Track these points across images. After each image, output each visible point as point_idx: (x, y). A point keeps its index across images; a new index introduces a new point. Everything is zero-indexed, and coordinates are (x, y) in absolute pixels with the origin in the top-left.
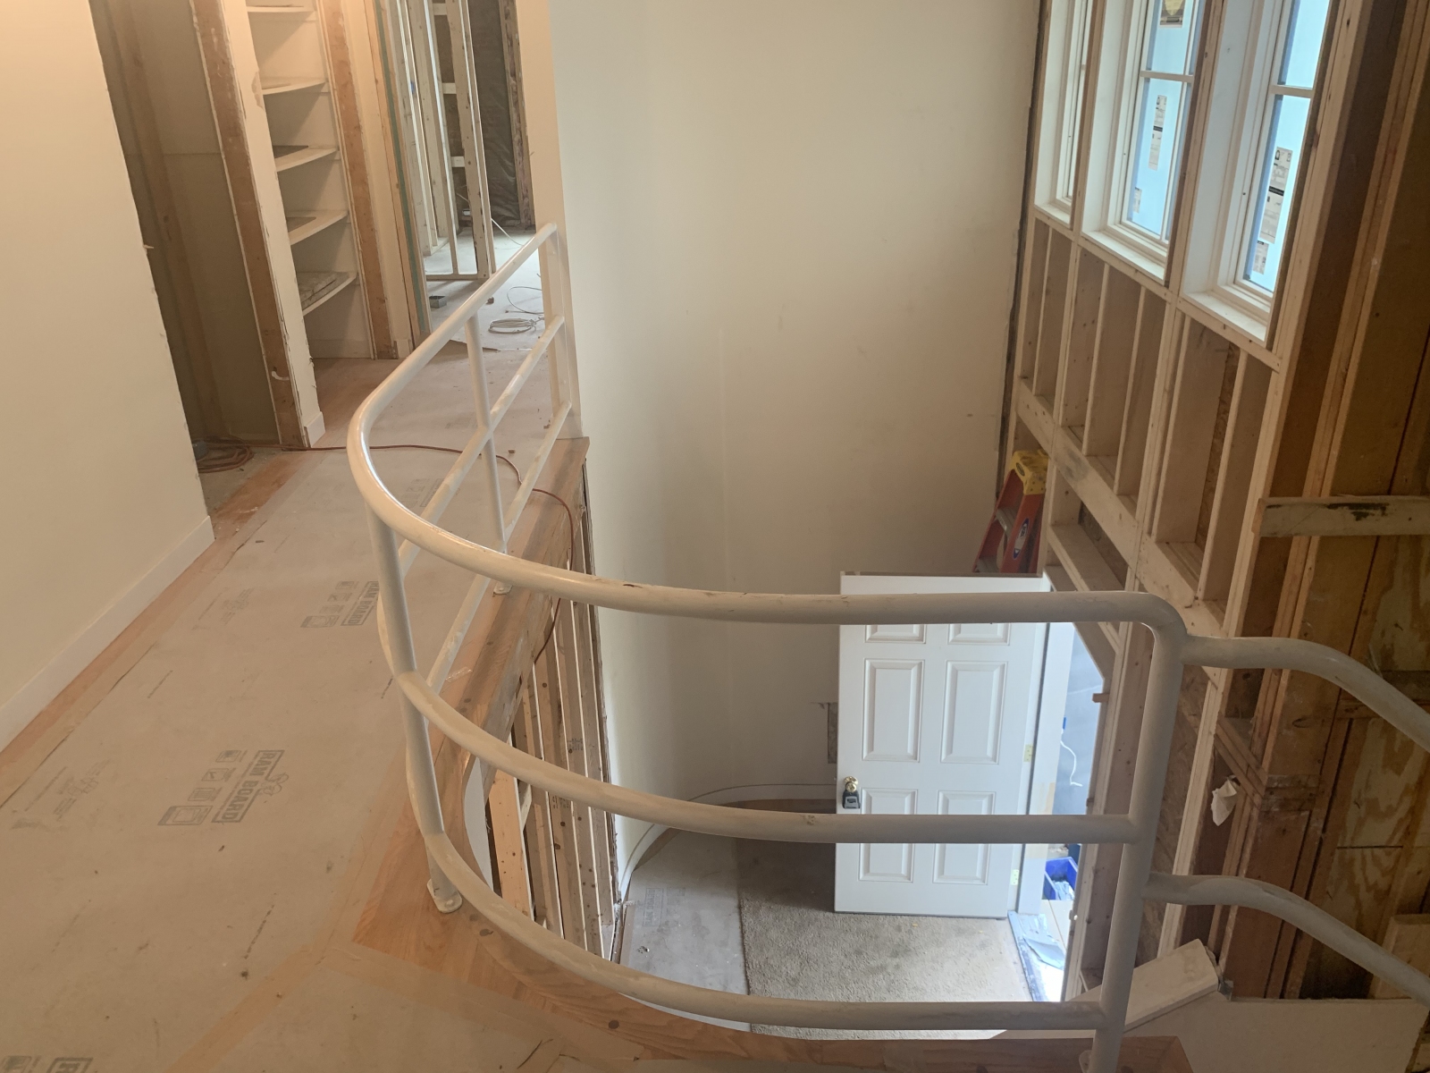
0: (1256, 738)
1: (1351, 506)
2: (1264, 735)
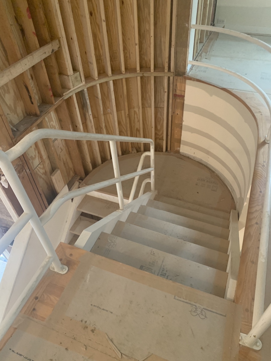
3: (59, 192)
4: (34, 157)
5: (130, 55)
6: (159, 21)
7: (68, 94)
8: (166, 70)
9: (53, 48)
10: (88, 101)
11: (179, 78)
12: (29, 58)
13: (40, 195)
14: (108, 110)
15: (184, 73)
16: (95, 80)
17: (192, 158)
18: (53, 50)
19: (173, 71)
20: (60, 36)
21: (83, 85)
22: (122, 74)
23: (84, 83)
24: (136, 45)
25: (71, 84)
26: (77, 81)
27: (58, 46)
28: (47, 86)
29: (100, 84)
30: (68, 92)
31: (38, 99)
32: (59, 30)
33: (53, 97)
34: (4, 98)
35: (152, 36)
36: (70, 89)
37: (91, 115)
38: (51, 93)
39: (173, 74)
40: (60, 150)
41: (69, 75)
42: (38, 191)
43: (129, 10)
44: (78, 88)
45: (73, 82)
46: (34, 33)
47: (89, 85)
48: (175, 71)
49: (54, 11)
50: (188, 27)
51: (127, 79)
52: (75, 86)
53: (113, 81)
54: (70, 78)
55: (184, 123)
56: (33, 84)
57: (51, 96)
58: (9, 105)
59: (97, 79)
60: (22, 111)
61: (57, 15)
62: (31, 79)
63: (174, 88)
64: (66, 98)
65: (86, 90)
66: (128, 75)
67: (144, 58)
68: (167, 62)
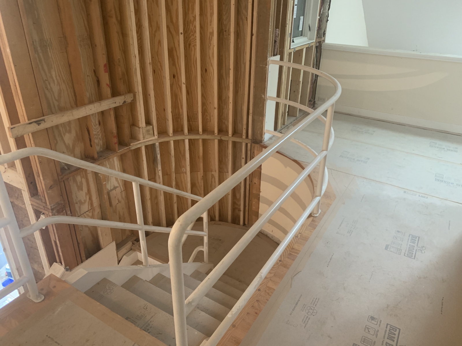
0: (42, 198)
1: (35, 122)
2: (44, 196)
3: (103, 248)
4: (83, 201)
5: (210, 118)
6: (240, 91)
7: (136, 145)
8: (244, 137)
9: (126, 100)
10: (159, 156)
11: (256, 145)
12: (96, 105)
13: (78, 244)
14: (183, 169)
15: (261, 141)
16: (169, 136)
17: (270, 237)
18: (125, 102)
19: (251, 138)
20: (136, 91)
21: (155, 139)
22: (199, 134)
23: (156, 137)
24: (215, 108)
25: (141, 136)
26: (149, 134)
27: (132, 99)
28: (113, 133)
29: (174, 141)
30: (136, 143)
31: (102, 144)
32: (136, 86)
33: (117, 145)
34: (64, 137)
35: (230, 103)
36: (139, 140)
37: (160, 170)
38: (115, 140)
39: (251, 141)
40: (117, 202)
41: (140, 127)
42: (77, 239)
43: (211, 77)
44: (149, 141)
45: (144, 135)
46: (107, 85)
47: (162, 140)
48: (253, 139)
49: (134, 70)
50: (264, 98)
51: (204, 141)
52: (146, 138)
53: (189, 139)
54: (141, 130)
55: (261, 194)
56: (99, 129)
57: (115, 143)
58: (67, 145)
59: (172, 135)
60: (81, 152)
61: (136, 73)
62: (98, 125)
63: (251, 155)
64: (133, 148)
65: (157, 144)
66: (206, 137)
67: (225, 123)
68: (245, 129)
